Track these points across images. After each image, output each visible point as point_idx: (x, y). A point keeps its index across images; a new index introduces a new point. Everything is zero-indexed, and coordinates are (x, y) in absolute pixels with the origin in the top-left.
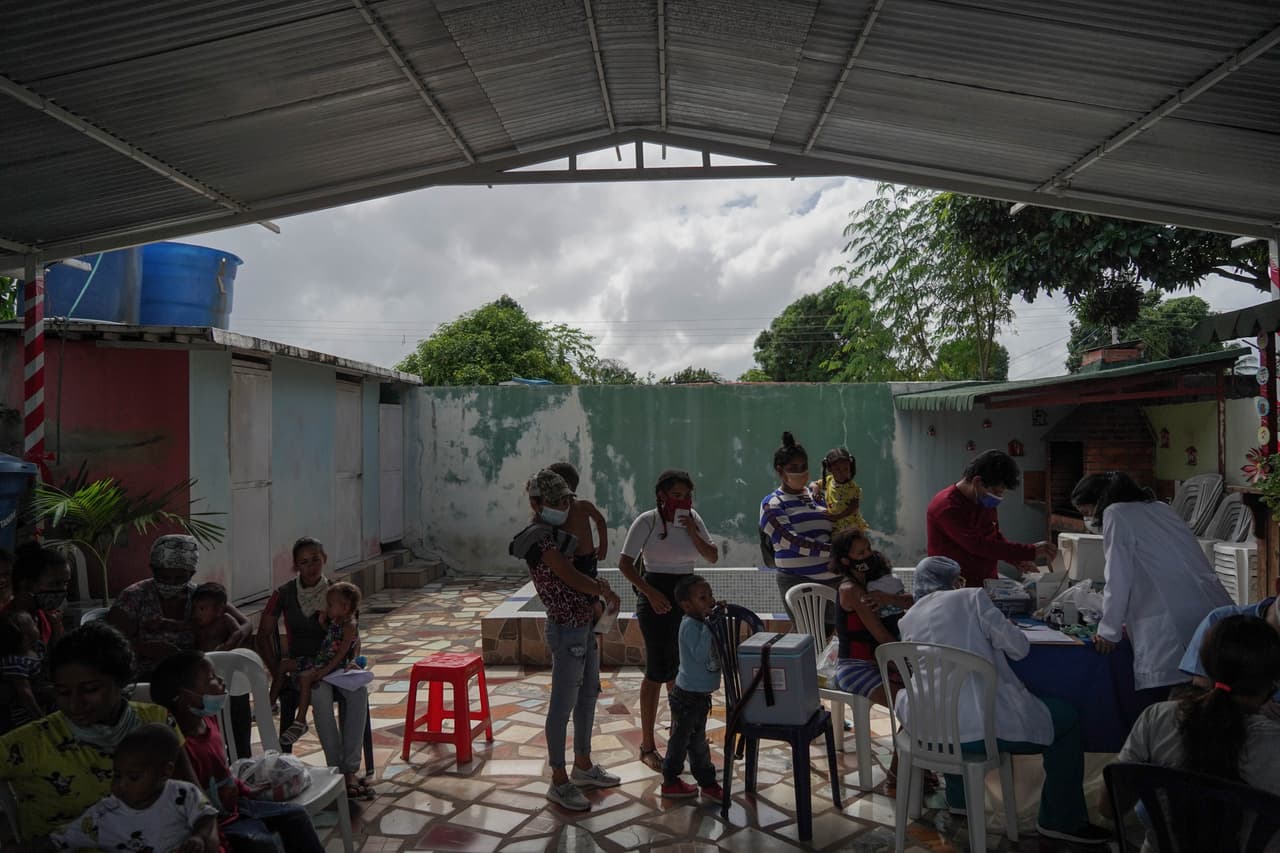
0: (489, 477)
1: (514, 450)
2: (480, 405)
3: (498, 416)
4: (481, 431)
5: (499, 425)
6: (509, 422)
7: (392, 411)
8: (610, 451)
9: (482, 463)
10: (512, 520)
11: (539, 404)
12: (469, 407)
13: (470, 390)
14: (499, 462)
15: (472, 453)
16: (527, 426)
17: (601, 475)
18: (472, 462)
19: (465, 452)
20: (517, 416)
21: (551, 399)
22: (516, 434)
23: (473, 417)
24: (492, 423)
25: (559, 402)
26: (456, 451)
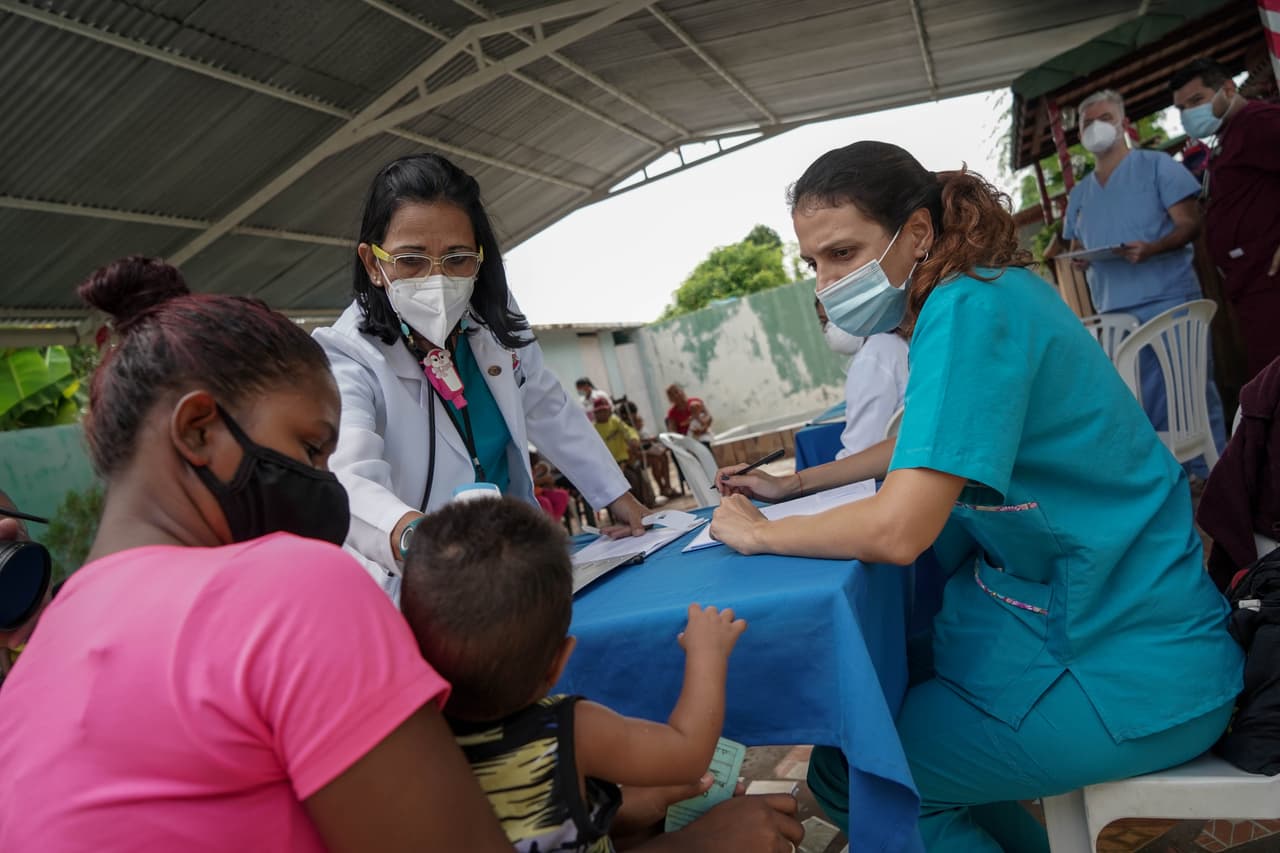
0: (702, 378)
1: (713, 355)
2: (683, 329)
3: (697, 333)
4: (689, 347)
5: (699, 340)
6: (705, 336)
7: (627, 350)
8: (780, 338)
9: (695, 370)
10: (725, 405)
11: (722, 317)
12: (675, 334)
13: (673, 321)
14: (706, 366)
15: (687, 364)
16: (718, 336)
17: (779, 357)
18: (688, 371)
19: (682, 365)
20: (710, 329)
21: (730, 312)
22: (712, 343)
23: (681, 339)
24: (694, 341)
25: (736, 312)
26: (676, 366)
